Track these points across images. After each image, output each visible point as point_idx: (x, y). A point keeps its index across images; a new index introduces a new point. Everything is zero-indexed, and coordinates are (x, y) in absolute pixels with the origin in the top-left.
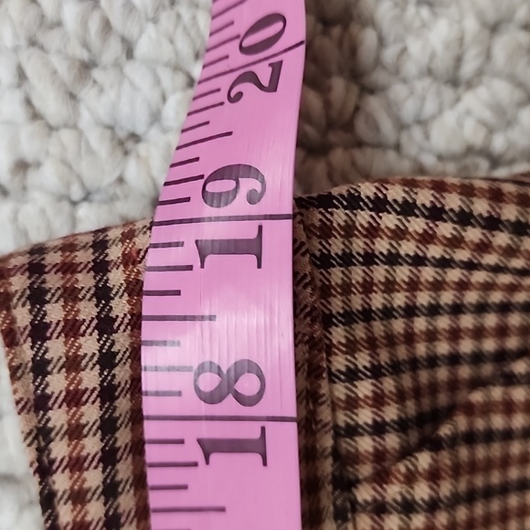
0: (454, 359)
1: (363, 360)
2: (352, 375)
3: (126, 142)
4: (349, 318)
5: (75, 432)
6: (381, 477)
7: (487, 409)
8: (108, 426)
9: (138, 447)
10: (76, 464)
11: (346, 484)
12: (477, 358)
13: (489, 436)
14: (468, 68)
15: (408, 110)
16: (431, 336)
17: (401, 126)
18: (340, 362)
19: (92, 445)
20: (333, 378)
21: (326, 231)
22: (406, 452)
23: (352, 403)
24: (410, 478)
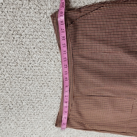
0: (74, 19)
1: (68, 20)
2: (68, 21)
3: (56, 6)
4: (68, 18)
5: (55, 24)
6: (69, 25)
7: (75, 22)
8: (57, 24)
9: (58, 24)
10: (55, 25)
11: (68, 26)
12: (75, 19)
13: (75, 23)
14: (76, 1)
15: (72, 4)
16: (72, 18)
17: (72, 5)
18: (67, 20)
19: (56, 24)
20: (67, 21)
21: (66, 14)
22: (71, 24)
23: (68, 22)
24: (71, 25)
